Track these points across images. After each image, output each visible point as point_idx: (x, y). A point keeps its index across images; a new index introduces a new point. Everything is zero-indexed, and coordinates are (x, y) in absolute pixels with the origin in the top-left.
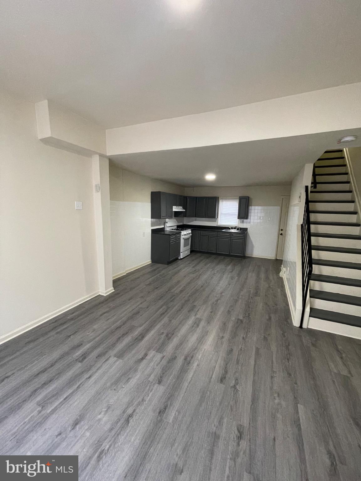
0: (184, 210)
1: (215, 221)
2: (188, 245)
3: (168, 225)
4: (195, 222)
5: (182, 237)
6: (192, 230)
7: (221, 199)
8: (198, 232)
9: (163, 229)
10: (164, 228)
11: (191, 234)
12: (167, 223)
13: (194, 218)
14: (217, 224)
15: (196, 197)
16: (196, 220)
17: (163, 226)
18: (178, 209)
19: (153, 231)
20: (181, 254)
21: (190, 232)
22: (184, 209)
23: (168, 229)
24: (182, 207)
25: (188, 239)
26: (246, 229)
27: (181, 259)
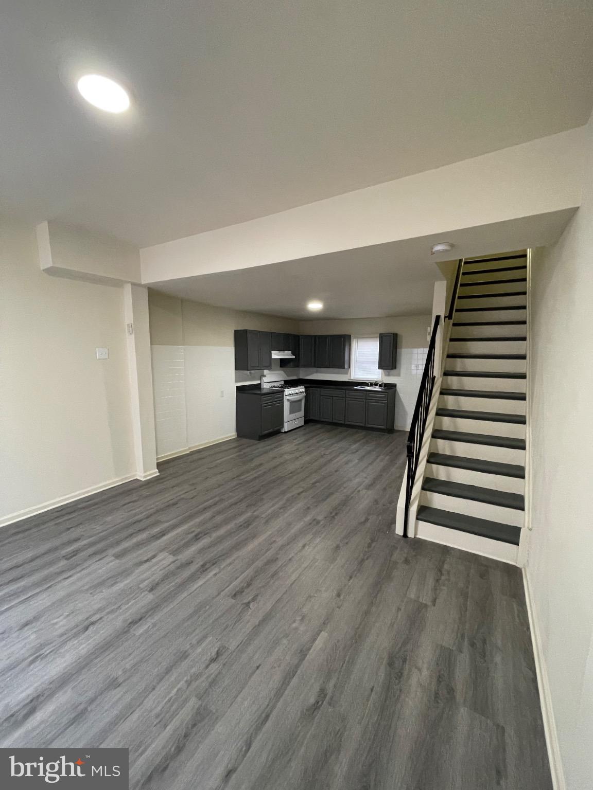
0: (294, 357)
1: (347, 373)
2: (300, 410)
3: (265, 379)
4: (315, 374)
5: (286, 398)
6: (305, 388)
7: (354, 338)
8: (317, 391)
9: (258, 386)
10: (260, 385)
11: (304, 394)
12: (265, 376)
13: (315, 369)
14: (349, 378)
15: (315, 337)
16: (317, 372)
17: (258, 382)
18: (284, 355)
19: (239, 389)
20: (285, 425)
21: (303, 390)
22: (294, 355)
23: (266, 387)
24: (290, 352)
25: (300, 400)
26: (393, 386)
27: (285, 432)
